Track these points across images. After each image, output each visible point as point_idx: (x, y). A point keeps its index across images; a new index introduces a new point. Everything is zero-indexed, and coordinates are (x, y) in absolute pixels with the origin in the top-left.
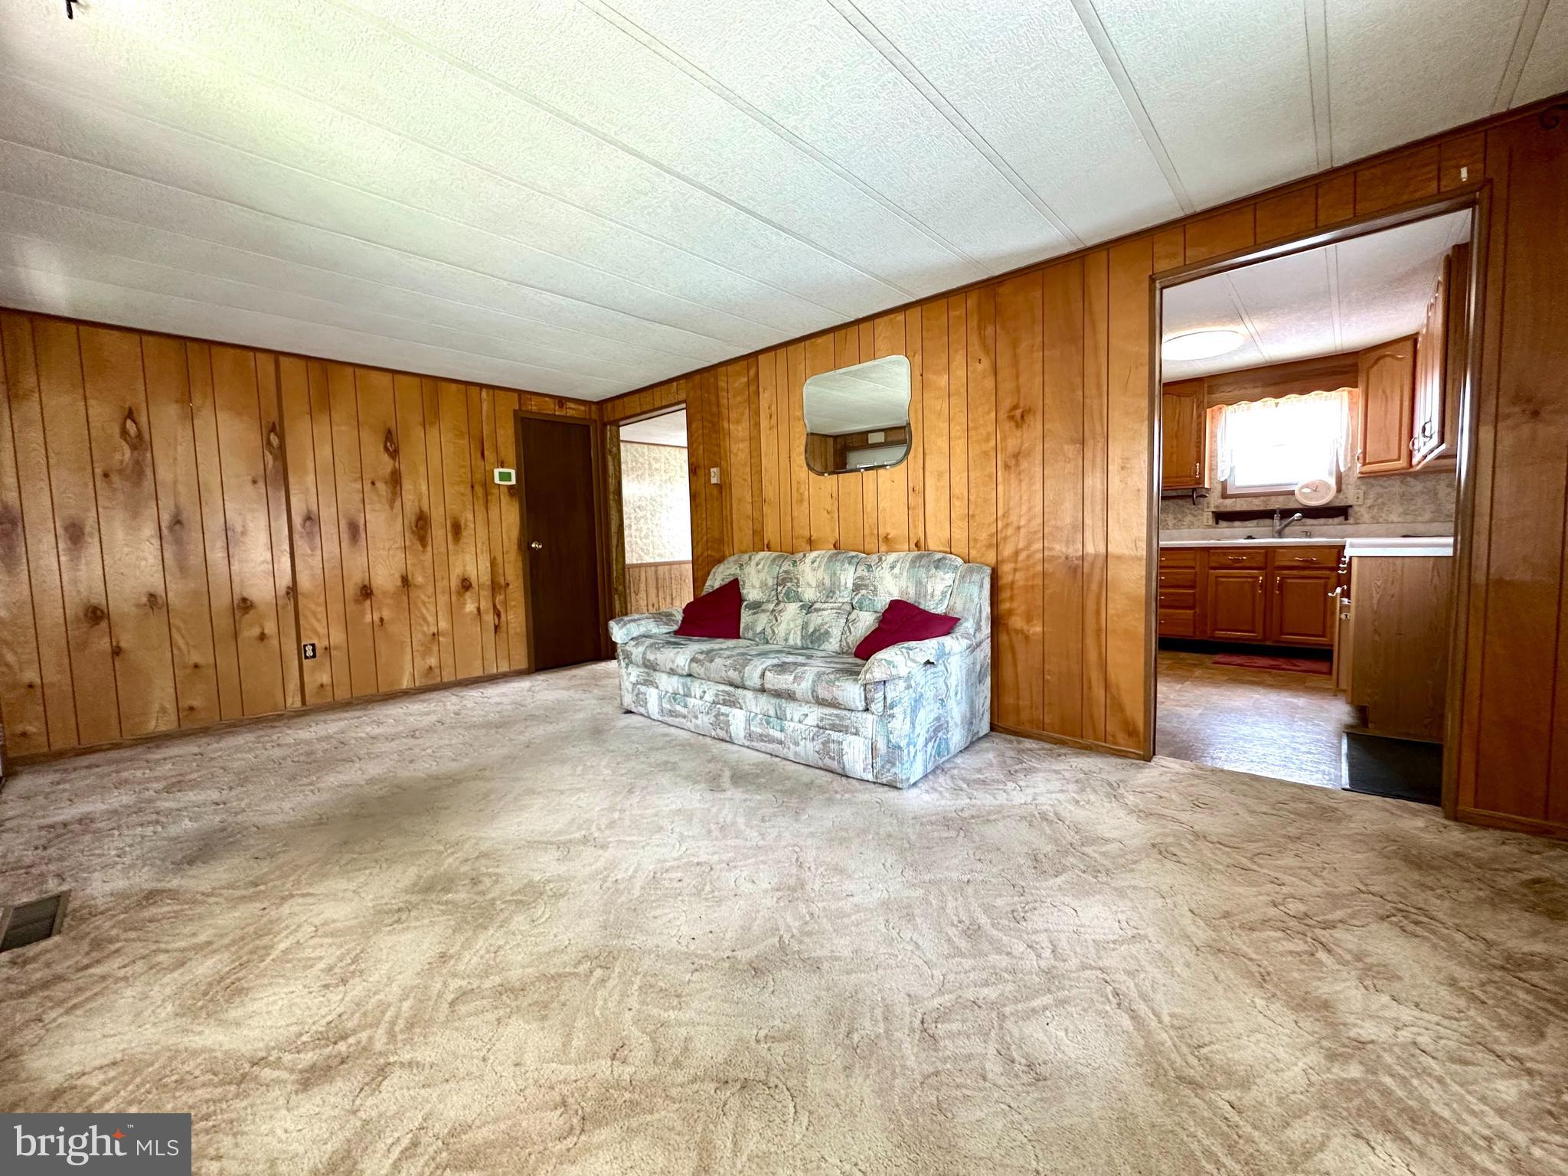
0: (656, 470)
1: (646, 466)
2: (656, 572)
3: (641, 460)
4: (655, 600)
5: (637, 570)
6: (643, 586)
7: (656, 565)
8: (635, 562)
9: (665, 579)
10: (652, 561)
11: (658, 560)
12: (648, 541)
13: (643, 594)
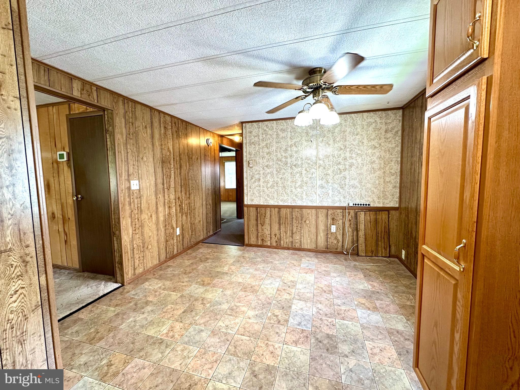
0: (283, 138)
1: (275, 136)
2: (279, 212)
3: (270, 132)
4: (277, 232)
5: (263, 209)
6: (267, 221)
7: (279, 207)
8: (262, 204)
9: (286, 218)
10: (276, 204)
11: (281, 204)
12: (273, 190)
13: (267, 227)
